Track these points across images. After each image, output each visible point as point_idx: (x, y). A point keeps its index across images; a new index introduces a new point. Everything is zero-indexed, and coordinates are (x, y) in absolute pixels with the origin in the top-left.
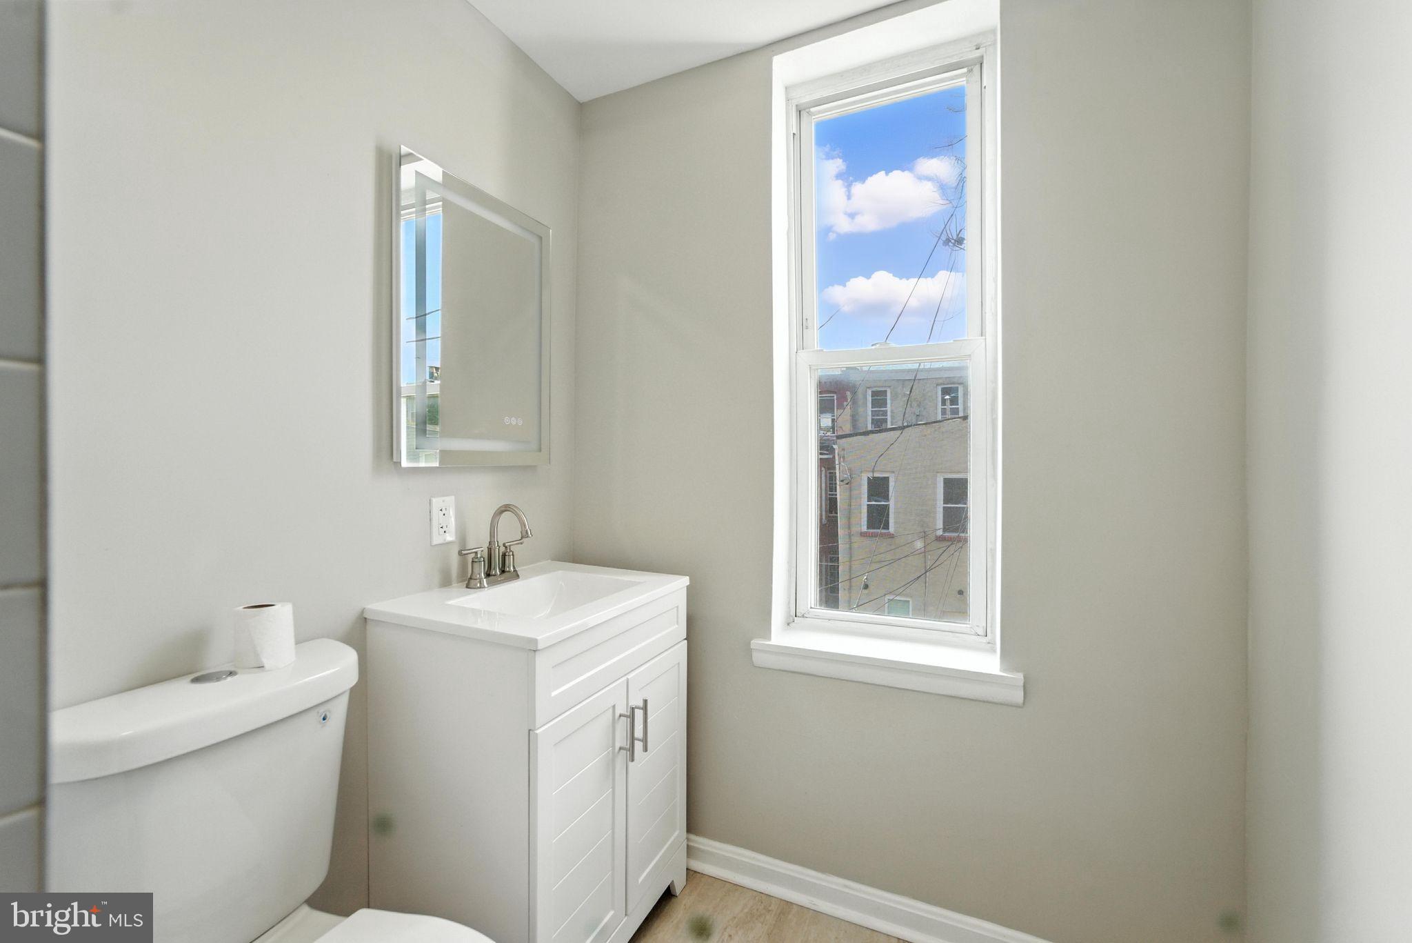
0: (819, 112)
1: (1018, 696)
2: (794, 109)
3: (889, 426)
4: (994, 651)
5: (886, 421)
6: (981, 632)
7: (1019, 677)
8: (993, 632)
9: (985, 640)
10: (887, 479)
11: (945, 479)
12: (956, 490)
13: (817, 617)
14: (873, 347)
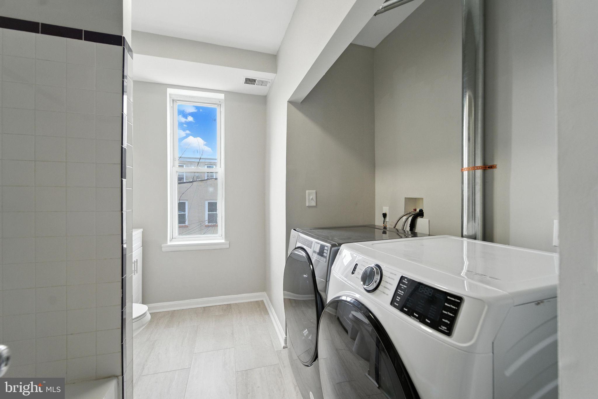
0: (179, 102)
1: (228, 246)
2: (172, 100)
3: (185, 181)
4: (223, 239)
5: (183, 178)
6: (221, 236)
7: (228, 242)
8: (223, 235)
9: (222, 237)
10: (185, 203)
11: (208, 203)
12: (213, 207)
13: (179, 238)
14: (194, 168)
